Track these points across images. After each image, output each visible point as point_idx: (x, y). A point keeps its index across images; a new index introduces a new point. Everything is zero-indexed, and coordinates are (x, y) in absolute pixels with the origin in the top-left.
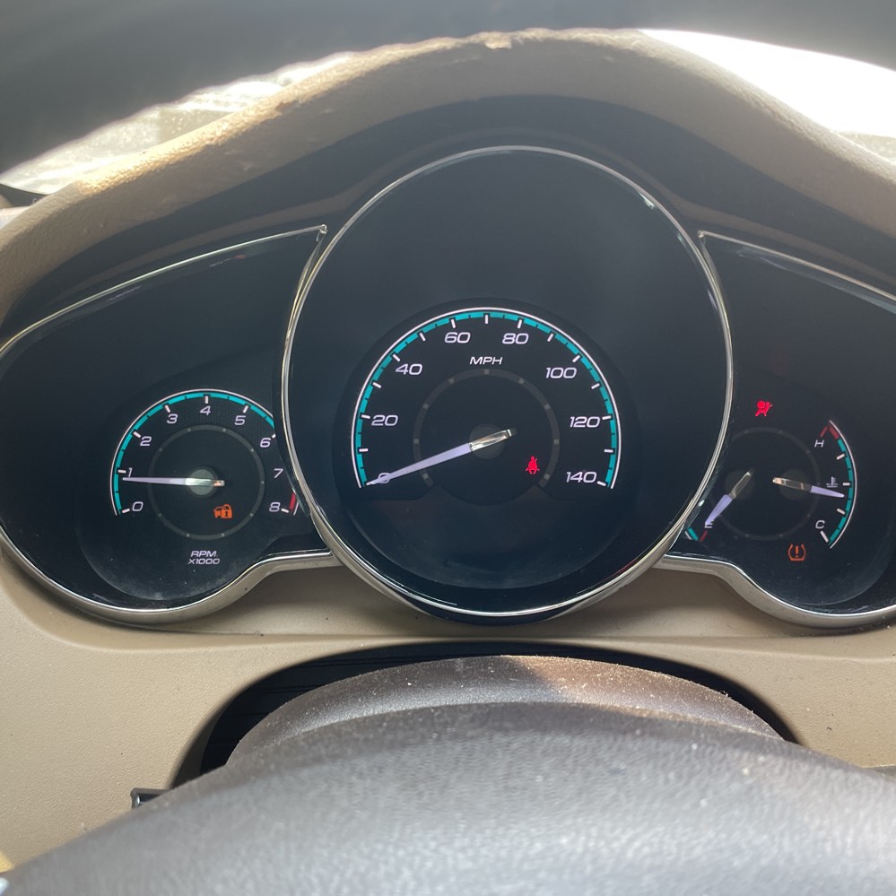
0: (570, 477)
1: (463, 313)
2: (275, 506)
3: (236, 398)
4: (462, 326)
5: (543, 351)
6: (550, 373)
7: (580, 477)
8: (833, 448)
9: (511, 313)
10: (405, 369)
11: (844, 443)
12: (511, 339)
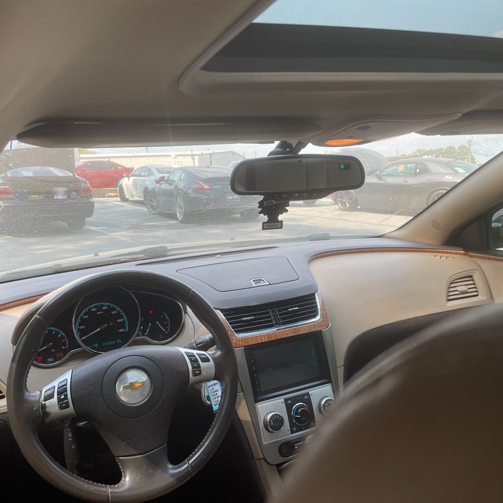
0: (119, 331)
1: (94, 305)
2: (63, 348)
3: (52, 328)
4: (94, 307)
5: (111, 309)
6: (112, 313)
7: (121, 330)
8: (165, 317)
9: (103, 303)
10: (85, 317)
11: (166, 315)
12: (104, 308)
